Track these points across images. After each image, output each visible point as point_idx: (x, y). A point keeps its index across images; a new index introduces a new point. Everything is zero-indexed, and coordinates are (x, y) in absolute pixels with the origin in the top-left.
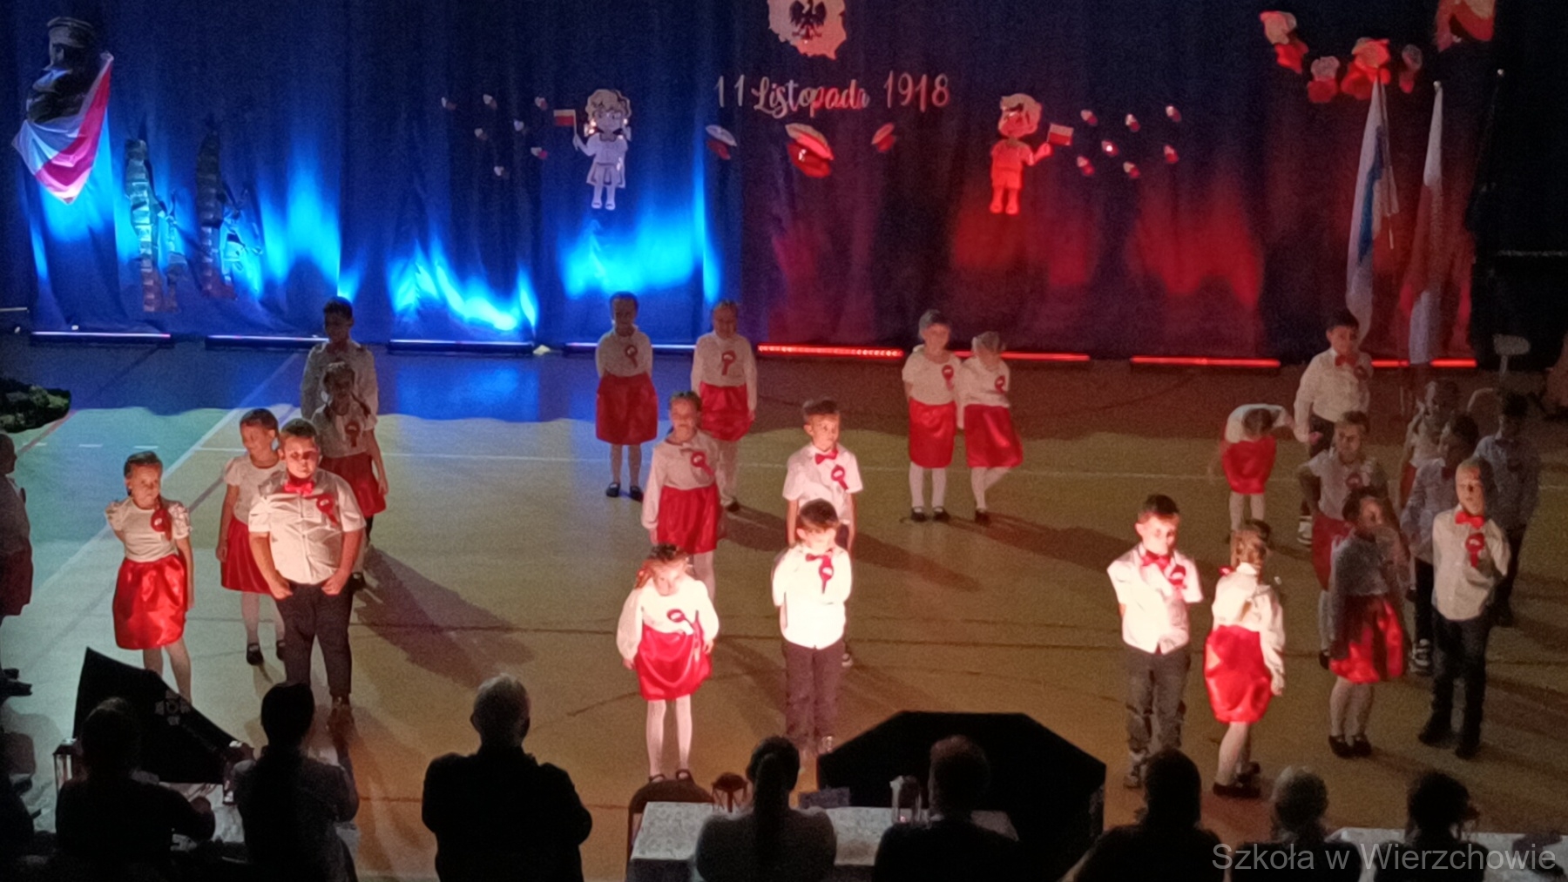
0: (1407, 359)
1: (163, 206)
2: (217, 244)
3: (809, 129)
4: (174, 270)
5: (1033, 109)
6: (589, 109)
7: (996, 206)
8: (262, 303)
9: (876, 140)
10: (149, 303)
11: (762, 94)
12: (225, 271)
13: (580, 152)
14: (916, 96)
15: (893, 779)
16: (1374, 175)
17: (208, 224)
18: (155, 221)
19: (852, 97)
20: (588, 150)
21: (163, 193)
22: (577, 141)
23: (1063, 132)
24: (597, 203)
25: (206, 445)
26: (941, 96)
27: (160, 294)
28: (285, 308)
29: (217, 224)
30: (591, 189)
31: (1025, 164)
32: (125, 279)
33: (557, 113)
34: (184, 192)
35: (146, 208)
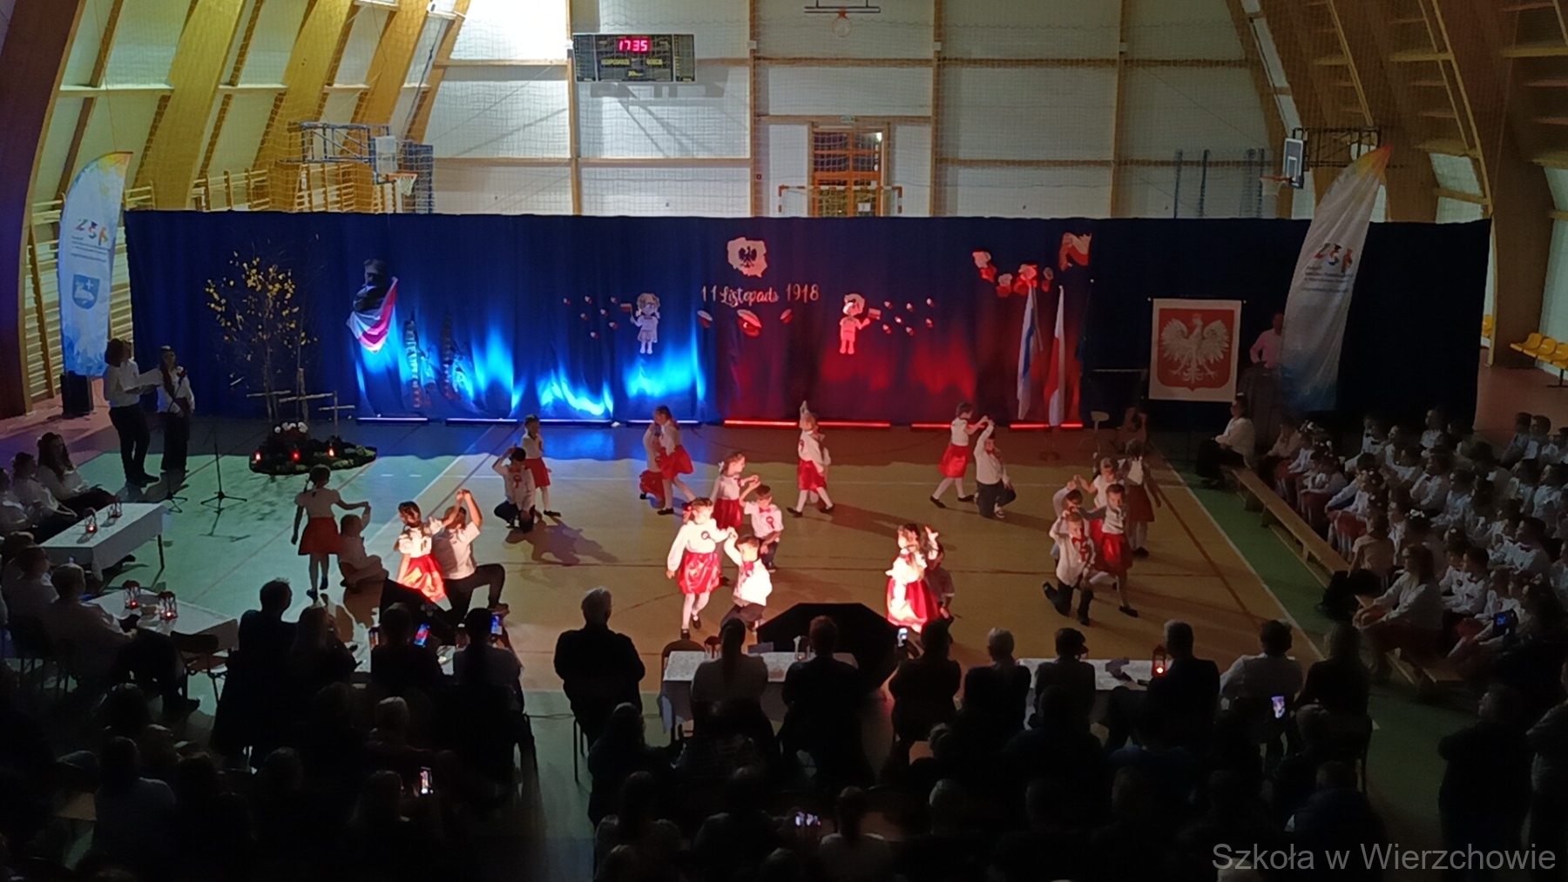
0: (1048, 423)
1: (423, 354)
2: (451, 373)
3: (749, 312)
4: (429, 386)
5: (861, 302)
6: (639, 303)
7: (843, 350)
8: (475, 402)
9: (783, 317)
10: (417, 403)
11: (725, 295)
12: (455, 386)
13: (634, 325)
14: (802, 294)
15: (796, 636)
16: (1030, 333)
17: (446, 363)
18: (419, 361)
19: (770, 296)
20: (638, 324)
21: (424, 349)
22: (632, 319)
23: (875, 312)
24: (643, 350)
25: (446, 474)
26: (814, 295)
27: (422, 399)
28: (485, 404)
29: (450, 363)
30: (640, 343)
31: (857, 328)
32: (404, 390)
33: (622, 305)
34: (434, 347)
35: (415, 355)
